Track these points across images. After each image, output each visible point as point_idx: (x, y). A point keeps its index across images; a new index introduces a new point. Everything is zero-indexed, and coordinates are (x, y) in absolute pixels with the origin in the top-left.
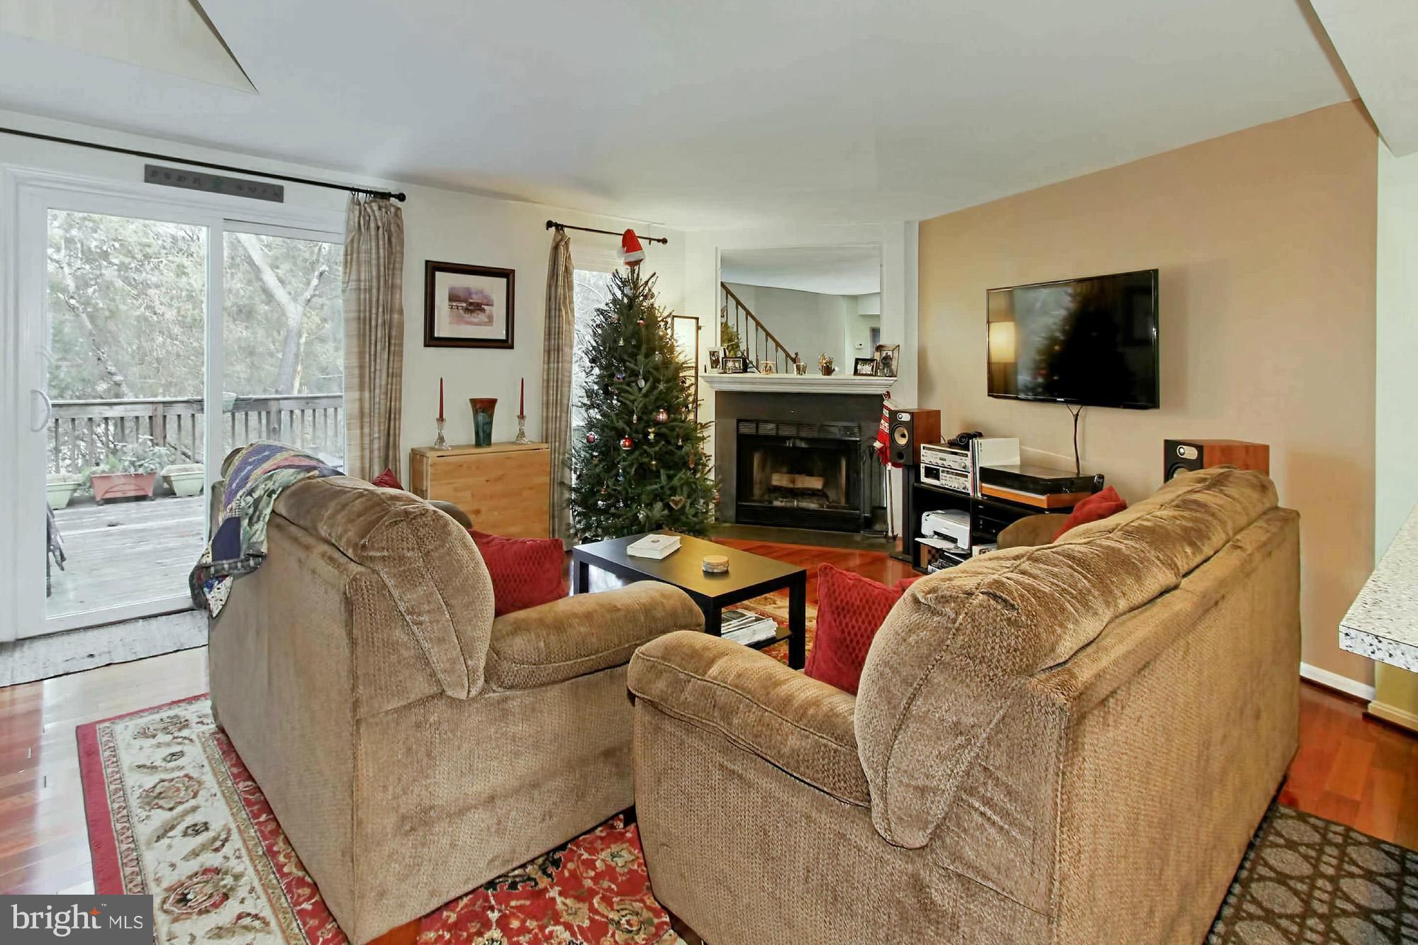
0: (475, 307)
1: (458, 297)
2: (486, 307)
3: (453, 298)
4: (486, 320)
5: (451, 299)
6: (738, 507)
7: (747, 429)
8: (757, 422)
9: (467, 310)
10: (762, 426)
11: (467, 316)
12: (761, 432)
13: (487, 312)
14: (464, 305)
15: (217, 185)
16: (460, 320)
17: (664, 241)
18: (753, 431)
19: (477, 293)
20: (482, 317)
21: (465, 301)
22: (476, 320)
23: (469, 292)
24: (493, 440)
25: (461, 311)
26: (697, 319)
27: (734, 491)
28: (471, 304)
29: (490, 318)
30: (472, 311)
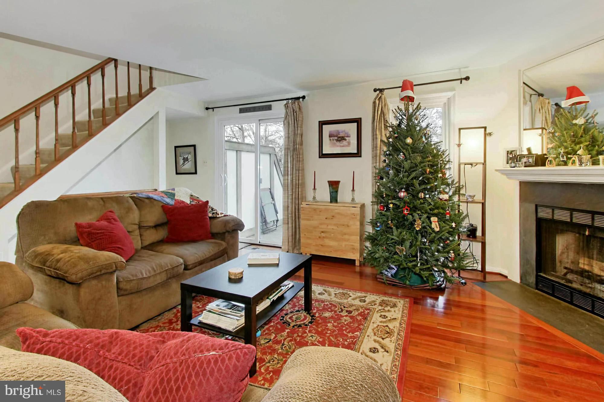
0: (341, 139)
1: (334, 135)
2: (346, 138)
3: (330, 136)
4: (347, 144)
5: (330, 137)
6: (537, 276)
7: (545, 214)
8: (553, 208)
9: (337, 140)
10: (556, 212)
11: (338, 143)
12: (556, 217)
13: (347, 140)
14: (336, 138)
15: (254, 109)
16: (334, 145)
17: (467, 78)
18: (550, 216)
19: (342, 132)
20: (345, 143)
21: (336, 136)
22: (342, 145)
23: (338, 132)
24: (338, 201)
25: (335, 141)
26: (485, 128)
27: (534, 263)
28: (339, 137)
29: (349, 143)
30: (340, 141)
